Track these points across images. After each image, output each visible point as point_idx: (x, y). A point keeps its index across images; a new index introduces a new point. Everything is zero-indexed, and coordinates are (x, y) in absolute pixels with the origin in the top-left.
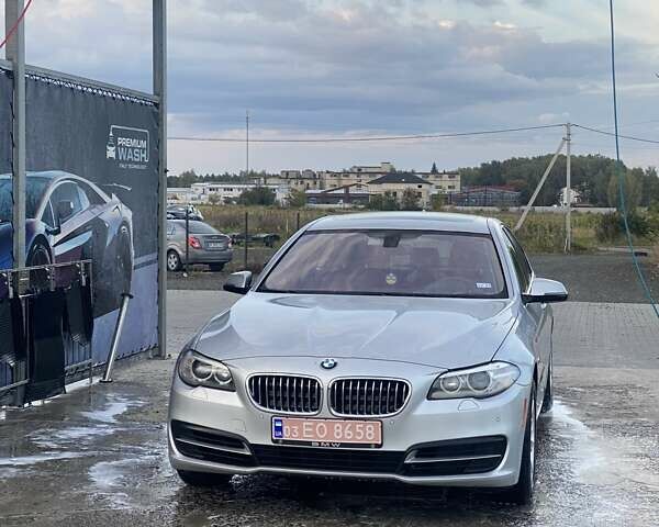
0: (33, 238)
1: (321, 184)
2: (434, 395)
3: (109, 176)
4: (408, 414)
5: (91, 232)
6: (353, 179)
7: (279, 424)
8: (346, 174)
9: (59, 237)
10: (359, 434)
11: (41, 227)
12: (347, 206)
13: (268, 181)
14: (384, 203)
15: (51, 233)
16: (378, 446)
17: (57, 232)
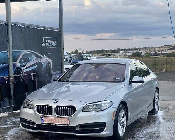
0: (16, 68)
1: (155, 50)
2: (84, 110)
3: (43, 51)
4: (76, 116)
5: (37, 66)
6: (164, 49)
7: (42, 119)
8: (162, 47)
9: (25, 67)
10: (63, 122)
11: (18, 64)
12: (161, 56)
13: (140, 50)
14: (172, 55)
15: (22, 66)
16: (68, 125)
17: (25, 66)
